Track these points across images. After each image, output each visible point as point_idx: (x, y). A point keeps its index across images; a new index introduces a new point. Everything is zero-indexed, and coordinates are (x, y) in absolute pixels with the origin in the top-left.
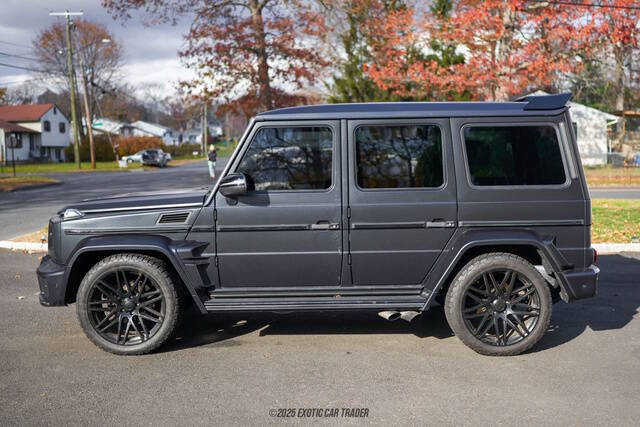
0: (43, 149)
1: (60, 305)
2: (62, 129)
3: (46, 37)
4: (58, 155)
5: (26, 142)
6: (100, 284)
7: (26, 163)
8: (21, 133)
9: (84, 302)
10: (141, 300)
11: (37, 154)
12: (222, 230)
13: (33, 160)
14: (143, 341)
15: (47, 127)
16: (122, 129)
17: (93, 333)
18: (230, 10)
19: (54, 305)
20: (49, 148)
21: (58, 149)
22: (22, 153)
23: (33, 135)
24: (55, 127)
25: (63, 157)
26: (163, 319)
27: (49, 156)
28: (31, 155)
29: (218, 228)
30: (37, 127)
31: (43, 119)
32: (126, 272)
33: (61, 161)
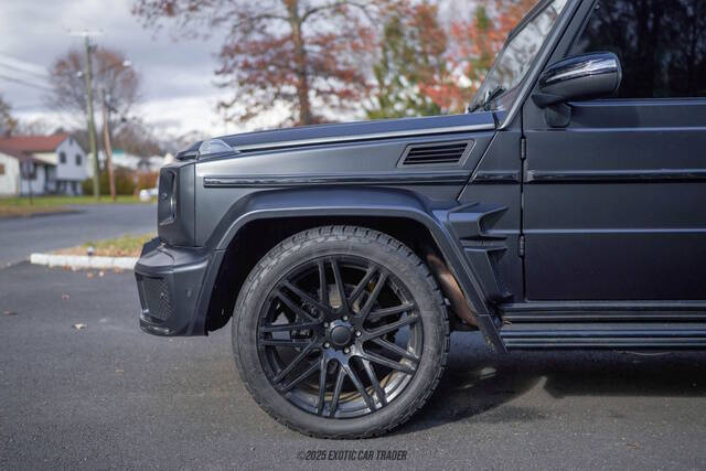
0: (59, 182)
1: (196, 332)
2: (79, 161)
3: (61, 64)
4: (74, 188)
5: (41, 174)
6: (283, 289)
7: (42, 196)
8: (37, 164)
9: (251, 326)
10: (368, 325)
11: (52, 187)
12: (538, 181)
13: (48, 193)
14: (374, 410)
15: (63, 159)
16: (140, 164)
17: (268, 390)
18: (264, 27)
19: (182, 332)
20: (65, 182)
21: (74, 183)
22: (38, 185)
23: (48, 167)
24: (71, 159)
25: (79, 189)
26: (417, 362)
27: (65, 189)
28: (46, 188)
29: (530, 175)
30: (52, 158)
31: (59, 150)
32: (339, 263)
33: (76, 195)
